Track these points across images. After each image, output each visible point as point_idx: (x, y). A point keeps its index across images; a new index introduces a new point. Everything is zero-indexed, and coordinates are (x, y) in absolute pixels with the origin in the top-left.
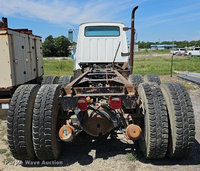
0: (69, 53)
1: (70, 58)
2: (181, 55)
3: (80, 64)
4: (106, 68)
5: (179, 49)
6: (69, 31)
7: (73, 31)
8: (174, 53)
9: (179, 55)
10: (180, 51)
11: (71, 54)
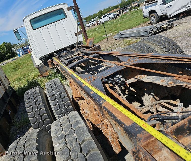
0: (15, 54)
1: (17, 57)
2: (94, 25)
3: (41, 59)
4: (75, 52)
5: (91, 21)
6: (14, 31)
7: (18, 29)
8: (89, 25)
9: (93, 26)
10: (92, 23)
11: (17, 54)
